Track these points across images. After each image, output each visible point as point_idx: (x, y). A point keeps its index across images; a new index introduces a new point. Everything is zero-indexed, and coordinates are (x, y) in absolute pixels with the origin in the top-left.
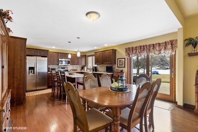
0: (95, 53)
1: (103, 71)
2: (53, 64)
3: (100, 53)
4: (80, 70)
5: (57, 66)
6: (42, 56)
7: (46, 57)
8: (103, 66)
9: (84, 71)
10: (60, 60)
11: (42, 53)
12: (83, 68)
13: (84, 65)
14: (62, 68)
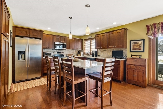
0: (96, 35)
1: (105, 56)
2: (48, 48)
3: (103, 34)
4: (76, 55)
5: (53, 50)
6: (36, 38)
7: (40, 39)
8: (105, 50)
9: (81, 56)
10: (55, 43)
11: (35, 34)
12: (79, 53)
13: (80, 50)
14: (58, 53)
